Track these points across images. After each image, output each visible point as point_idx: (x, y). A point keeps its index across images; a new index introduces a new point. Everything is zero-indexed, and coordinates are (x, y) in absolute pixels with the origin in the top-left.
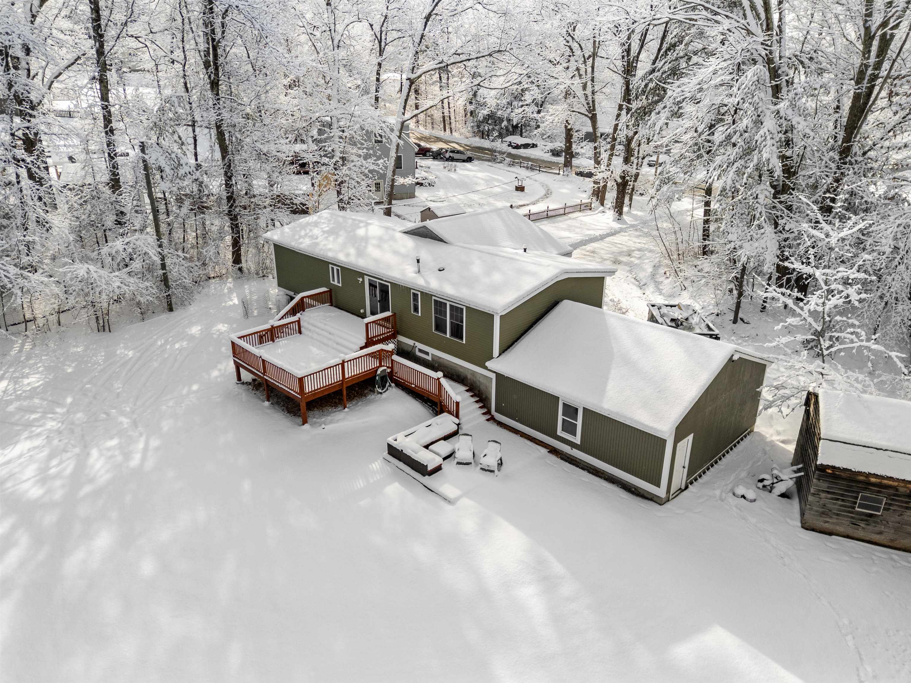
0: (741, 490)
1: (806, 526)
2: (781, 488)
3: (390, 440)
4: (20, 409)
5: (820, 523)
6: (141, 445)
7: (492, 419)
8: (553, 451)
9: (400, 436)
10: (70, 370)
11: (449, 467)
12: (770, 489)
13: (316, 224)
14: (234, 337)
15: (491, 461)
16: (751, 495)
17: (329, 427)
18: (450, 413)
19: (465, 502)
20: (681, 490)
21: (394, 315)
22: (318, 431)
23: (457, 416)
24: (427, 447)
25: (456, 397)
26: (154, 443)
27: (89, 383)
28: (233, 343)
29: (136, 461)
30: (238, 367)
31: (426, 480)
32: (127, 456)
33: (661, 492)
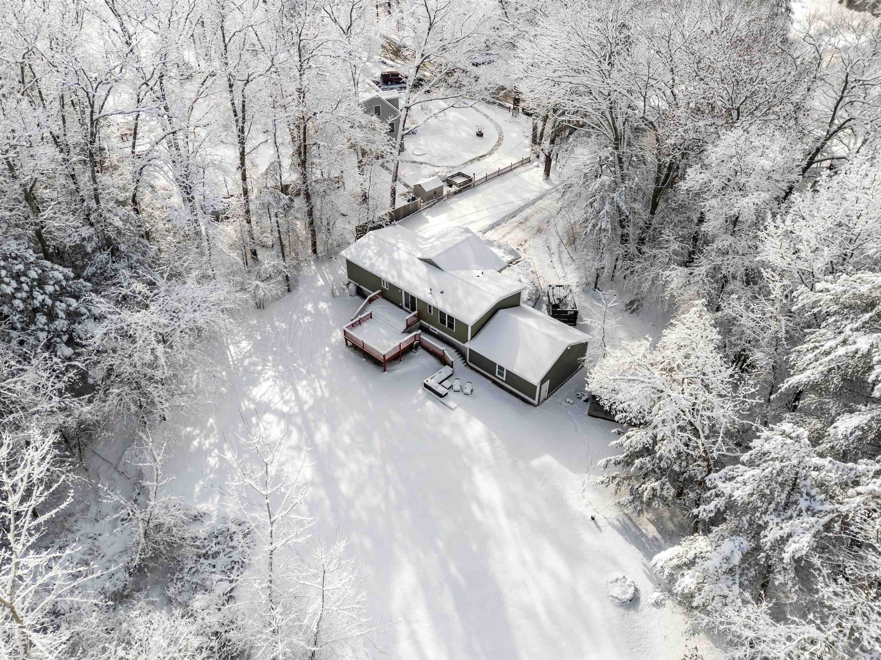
0: (568, 400)
1: (590, 415)
2: (584, 398)
3: (425, 381)
4: (250, 364)
5: (594, 413)
6: (318, 385)
7: (468, 365)
8: (494, 382)
9: (428, 379)
10: (259, 338)
11: (451, 394)
12: (580, 398)
13: (368, 245)
14: (344, 327)
15: (468, 391)
16: (571, 402)
17: (395, 372)
18: (449, 365)
19: (459, 409)
20: (545, 399)
21: (419, 313)
22: (390, 374)
23: (452, 367)
24: (440, 383)
25: (452, 359)
26: (323, 383)
27: (273, 347)
28: (345, 331)
29: (319, 393)
30: (346, 340)
31: (441, 399)
32: (315, 390)
33: (536, 402)
